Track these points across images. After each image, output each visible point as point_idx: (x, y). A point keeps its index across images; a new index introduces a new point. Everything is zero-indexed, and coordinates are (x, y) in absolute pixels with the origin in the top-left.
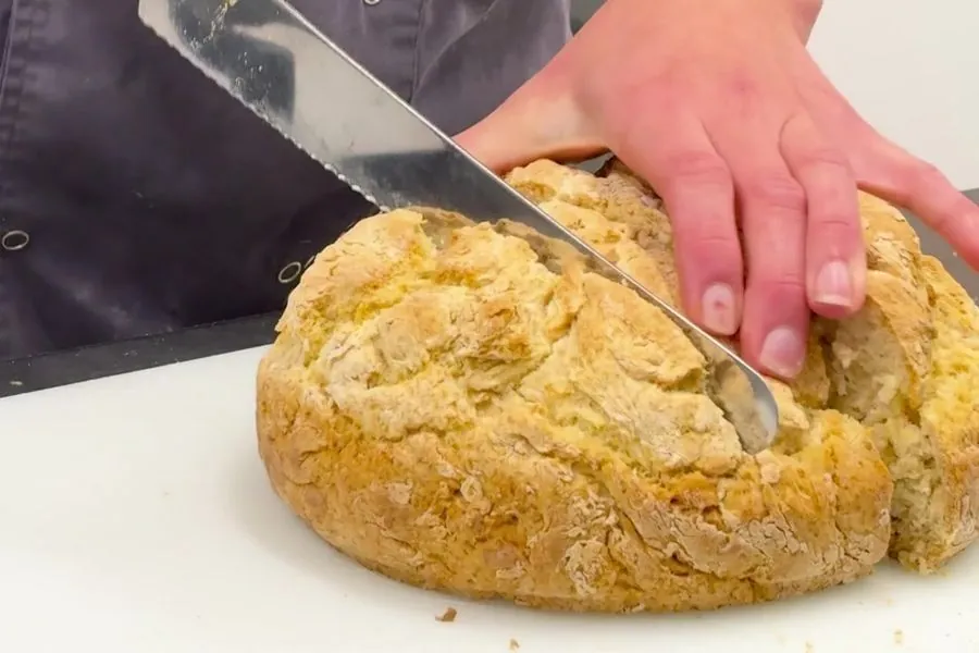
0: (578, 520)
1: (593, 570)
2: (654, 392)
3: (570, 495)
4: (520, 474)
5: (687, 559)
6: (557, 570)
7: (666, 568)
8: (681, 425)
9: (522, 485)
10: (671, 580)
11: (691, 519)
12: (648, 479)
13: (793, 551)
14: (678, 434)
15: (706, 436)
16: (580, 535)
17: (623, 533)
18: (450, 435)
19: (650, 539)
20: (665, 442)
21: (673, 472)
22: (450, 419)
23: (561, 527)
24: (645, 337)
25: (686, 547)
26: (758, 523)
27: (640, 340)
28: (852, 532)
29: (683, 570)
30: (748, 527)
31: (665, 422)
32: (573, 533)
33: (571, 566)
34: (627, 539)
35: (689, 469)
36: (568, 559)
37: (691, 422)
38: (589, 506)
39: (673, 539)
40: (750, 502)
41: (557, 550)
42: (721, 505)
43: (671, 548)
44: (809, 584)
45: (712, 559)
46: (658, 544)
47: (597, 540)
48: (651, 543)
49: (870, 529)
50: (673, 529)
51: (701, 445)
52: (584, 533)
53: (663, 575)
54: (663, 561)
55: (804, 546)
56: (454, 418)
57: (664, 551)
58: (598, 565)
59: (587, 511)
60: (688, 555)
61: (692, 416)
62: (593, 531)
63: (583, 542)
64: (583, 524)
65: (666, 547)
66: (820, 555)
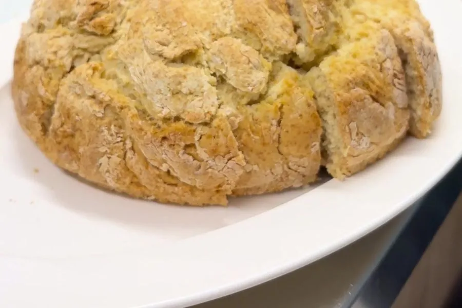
0: (104, 143)
1: (115, 174)
2: (159, 65)
3: (100, 126)
4: (73, 107)
5: (175, 175)
6: (95, 171)
7: (160, 180)
8: (172, 89)
9: (74, 115)
10: (164, 187)
11: (175, 152)
12: (149, 122)
13: (248, 171)
14: (169, 95)
15: (190, 97)
16: (106, 151)
17: (134, 155)
18: (49, 71)
19: (151, 160)
20: (161, 99)
21: (166, 120)
22: (50, 61)
23: (94, 145)
24: (164, 25)
25: (174, 167)
26: (222, 158)
27: (160, 27)
28: (291, 156)
29: (173, 182)
30: (214, 160)
31: (162, 86)
32: (102, 150)
33: (103, 168)
34: (135, 158)
35: (177, 119)
36: (101, 164)
37: (179, 87)
38: (112, 135)
39: (165, 162)
40: (217, 144)
41: (94, 158)
42: (197, 145)
43: (164, 168)
44: (267, 187)
45: (190, 177)
46: (156, 164)
47: (118, 156)
48: (152, 163)
49: (304, 154)
50: (164, 156)
51: (186, 104)
52: (109, 151)
53: (158, 185)
54: (159, 176)
55: (255, 167)
56: (52, 61)
57: (161, 168)
58: (118, 172)
59: (110, 138)
60: (176, 173)
61: (180, 83)
62: (115, 150)
63: (109, 156)
64: (108, 146)
65: (162, 166)
66: (268, 171)
